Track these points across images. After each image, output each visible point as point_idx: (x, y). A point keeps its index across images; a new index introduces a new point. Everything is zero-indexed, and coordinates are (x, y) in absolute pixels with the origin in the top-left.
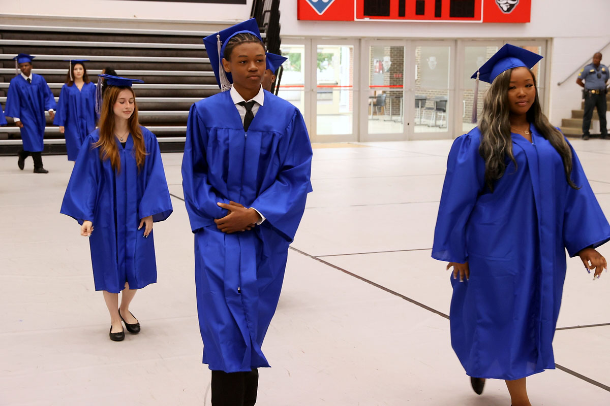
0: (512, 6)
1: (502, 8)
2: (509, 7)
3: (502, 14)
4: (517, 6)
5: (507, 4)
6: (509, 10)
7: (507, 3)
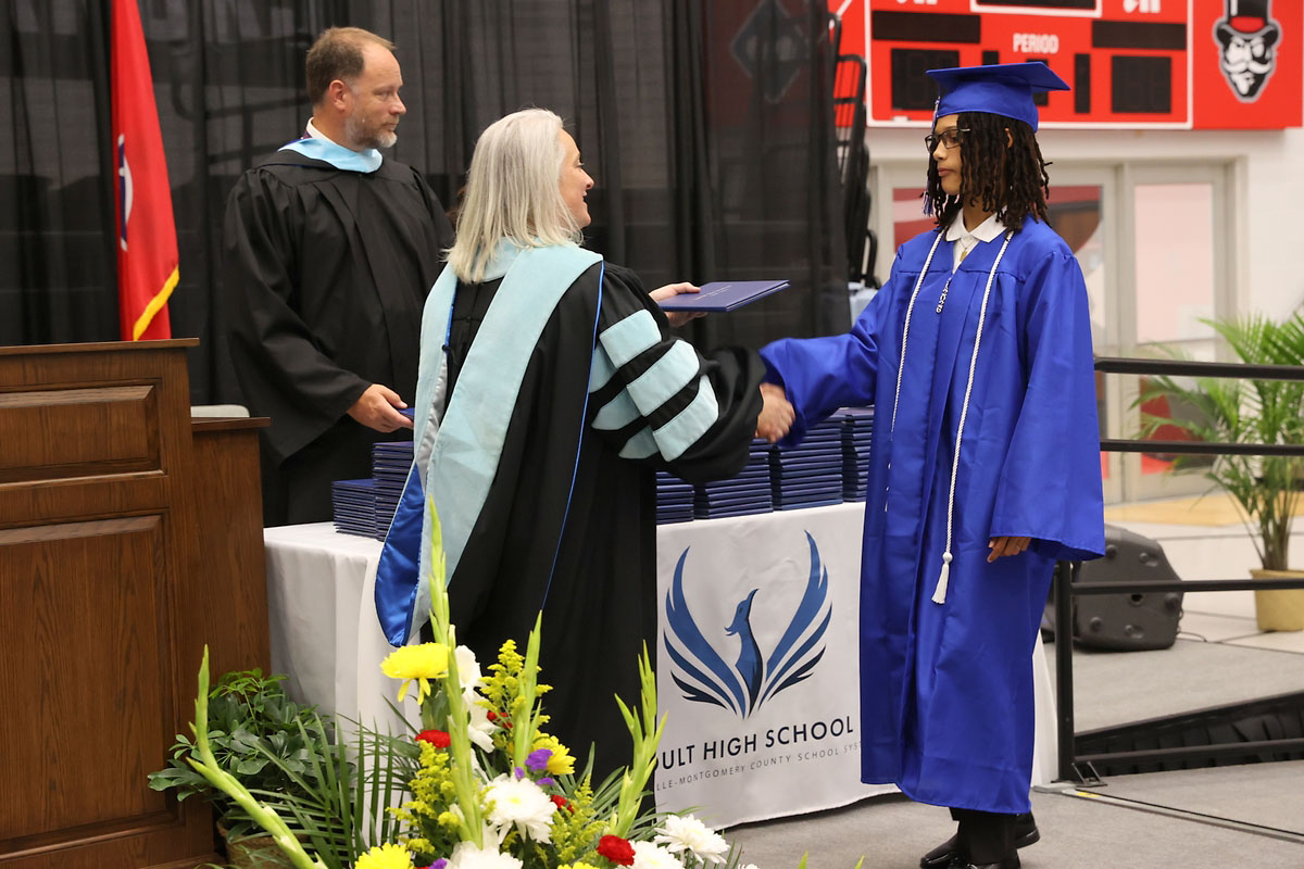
0: (1259, 78)
1: (1235, 84)
2: (1252, 82)
3: (1239, 103)
4: (1273, 80)
5: (1248, 75)
6: (1252, 91)
7: (1247, 70)
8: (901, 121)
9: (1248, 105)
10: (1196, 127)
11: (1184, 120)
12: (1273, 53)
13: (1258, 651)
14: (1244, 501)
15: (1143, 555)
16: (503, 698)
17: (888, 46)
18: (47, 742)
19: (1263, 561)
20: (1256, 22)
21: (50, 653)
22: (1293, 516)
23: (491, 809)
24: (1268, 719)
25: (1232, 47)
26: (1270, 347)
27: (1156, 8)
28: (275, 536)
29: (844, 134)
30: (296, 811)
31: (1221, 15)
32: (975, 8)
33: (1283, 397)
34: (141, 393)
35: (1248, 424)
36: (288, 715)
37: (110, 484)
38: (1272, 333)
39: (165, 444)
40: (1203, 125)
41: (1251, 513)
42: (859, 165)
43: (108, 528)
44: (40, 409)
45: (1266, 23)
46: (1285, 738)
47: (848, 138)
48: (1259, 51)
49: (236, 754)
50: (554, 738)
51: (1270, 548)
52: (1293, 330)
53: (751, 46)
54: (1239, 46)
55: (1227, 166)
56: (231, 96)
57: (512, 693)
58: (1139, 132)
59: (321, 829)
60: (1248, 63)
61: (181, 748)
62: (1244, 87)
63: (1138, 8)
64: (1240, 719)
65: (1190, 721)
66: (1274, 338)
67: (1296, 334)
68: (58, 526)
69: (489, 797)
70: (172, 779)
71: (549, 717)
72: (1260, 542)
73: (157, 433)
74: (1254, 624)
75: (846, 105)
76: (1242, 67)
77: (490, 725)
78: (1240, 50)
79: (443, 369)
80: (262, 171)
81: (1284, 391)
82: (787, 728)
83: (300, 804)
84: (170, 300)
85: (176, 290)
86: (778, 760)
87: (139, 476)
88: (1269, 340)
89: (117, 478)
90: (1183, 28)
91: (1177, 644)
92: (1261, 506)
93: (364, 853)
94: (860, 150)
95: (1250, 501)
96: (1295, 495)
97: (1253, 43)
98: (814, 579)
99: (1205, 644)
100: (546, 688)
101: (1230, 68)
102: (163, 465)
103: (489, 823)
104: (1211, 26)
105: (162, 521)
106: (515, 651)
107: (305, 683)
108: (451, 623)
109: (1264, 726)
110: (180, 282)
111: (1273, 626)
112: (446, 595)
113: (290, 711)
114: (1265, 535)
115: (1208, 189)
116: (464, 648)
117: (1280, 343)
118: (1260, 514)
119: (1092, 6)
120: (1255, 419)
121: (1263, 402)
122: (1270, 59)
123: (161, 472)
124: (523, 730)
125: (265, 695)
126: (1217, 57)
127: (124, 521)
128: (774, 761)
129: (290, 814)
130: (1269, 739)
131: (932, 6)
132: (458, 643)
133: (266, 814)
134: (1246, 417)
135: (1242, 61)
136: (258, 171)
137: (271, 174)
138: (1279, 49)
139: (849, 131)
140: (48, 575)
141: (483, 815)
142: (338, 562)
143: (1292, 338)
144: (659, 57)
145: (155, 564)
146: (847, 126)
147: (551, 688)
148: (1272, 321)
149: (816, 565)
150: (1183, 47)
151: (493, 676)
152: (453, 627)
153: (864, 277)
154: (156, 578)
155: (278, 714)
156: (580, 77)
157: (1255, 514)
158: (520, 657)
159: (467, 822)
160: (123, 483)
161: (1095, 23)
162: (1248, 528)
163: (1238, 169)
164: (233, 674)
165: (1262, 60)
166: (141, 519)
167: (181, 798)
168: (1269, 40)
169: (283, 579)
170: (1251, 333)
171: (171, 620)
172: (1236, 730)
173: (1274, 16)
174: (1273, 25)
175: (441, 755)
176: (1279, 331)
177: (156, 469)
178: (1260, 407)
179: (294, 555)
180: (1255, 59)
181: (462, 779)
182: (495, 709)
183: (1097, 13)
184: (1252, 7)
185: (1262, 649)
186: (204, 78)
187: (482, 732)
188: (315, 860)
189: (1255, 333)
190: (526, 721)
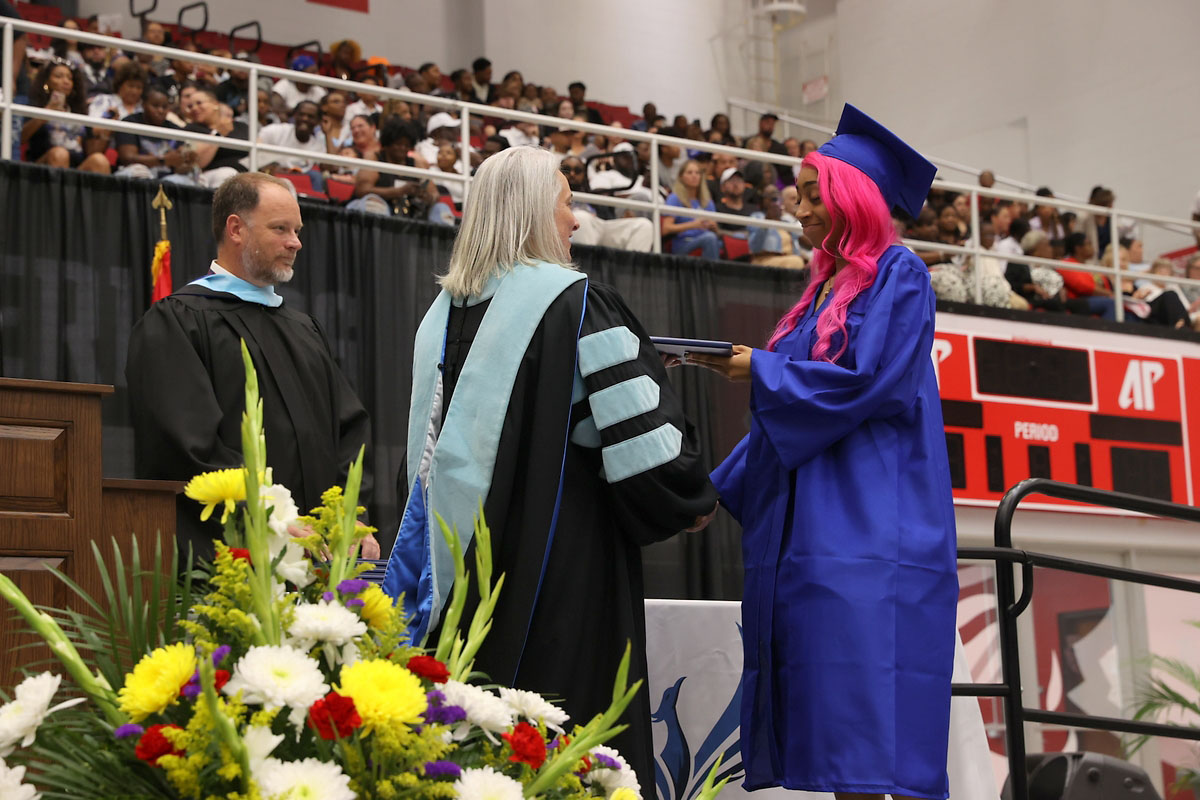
30: (79, 625)
32: (976, 396)
34: (52, 435)
59: (106, 647)
73: (65, 476)
77: (307, 563)
79: (439, 386)
83: (86, 622)
87: (42, 517)
90: (1177, 425)
93: (146, 656)
100: (371, 529)
102: (69, 509)
103: (289, 635)
105: (65, 565)
108: (268, 465)
112: (263, 437)
116: (282, 487)
119: (1088, 401)
123: (65, 515)
124: (341, 561)
127: (24, 560)
129: (72, 629)
132: (276, 481)
133: (46, 622)
141: (284, 624)
147: (376, 531)
150: (1179, 443)
152: (270, 469)
159: (264, 631)
160: (25, 521)
161: (1092, 415)
166: (42, 560)
177: (61, 512)
181: (258, 581)
183: (1093, 408)
187: (296, 569)
188: (96, 676)
190: (341, 556)
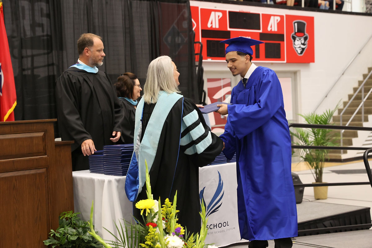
8: (209, 60)
9: (300, 56)
10: (287, 63)
11: (284, 60)
12: (307, 42)
13: (325, 204)
14: (310, 164)
15: (294, 178)
16: (166, 214)
17: (206, 39)
18: (16, 232)
19: (316, 180)
20: (301, 34)
21: (17, 207)
22: (323, 167)
23: (168, 243)
24: (332, 221)
25: (296, 41)
26: (317, 122)
27: (276, 30)
28: (75, 174)
29: (197, 63)
31: (293, 32)
32: (229, 29)
33: (320, 136)
34: (41, 134)
35: (311, 143)
36: (81, 223)
37: (33, 160)
38: (318, 118)
39: (48, 148)
40: (289, 62)
41: (312, 167)
42: (201, 72)
43: (33, 172)
44: (15, 139)
45: (305, 35)
46: (336, 226)
47: (198, 64)
48: (303, 42)
49: (69, 234)
50: (180, 224)
51: (318, 176)
52: (323, 116)
53: (169, 39)
54: (298, 40)
55: (295, 73)
56: (29, 52)
57: (169, 213)
58: (272, 63)
60: (300, 45)
61: (52, 233)
62: (299, 51)
63: (271, 30)
64: (324, 222)
65: (312, 222)
66: (318, 119)
67: (324, 117)
68: (19, 172)
69: (168, 240)
70: (50, 242)
71: (178, 219)
72: (315, 175)
73: (45, 145)
74: (314, 197)
75: (197, 56)
76: (299, 46)
78: (298, 41)
79: (141, 126)
80: (67, 72)
81: (321, 134)
82: (212, 225)
84: (15, 110)
85: (16, 107)
86: (209, 234)
87: (41, 157)
88: (317, 120)
89: (35, 158)
90: (283, 35)
91: (303, 202)
92: (315, 165)
94: (201, 68)
95: (312, 163)
96: (324, 163)
97: (301, 40)
98: (220, 184)
99: (310, 202)
100: (178, 211)
101: (295, 46)
102: (47, 154)
103: (167, 247)
104: (291, 34)
105: (47, 170)
106: (169, 201)
107: (84, 214)
108: (152, 194)
109: (331, 223)
110: (17, 105)
111: (319, 198)
112: (150, 186)
113: (81, 222)
114: (316, 173)
115: (290, 79)
116: (156, 200)
117: (319, 120)
118: (315, 167)
119: (259, 29)
120: (313, 141)
121: (315, 137)
122: (306, 44)
123: (46, 156)
124: (173, 223)
125: (75, 218)
126: (292, 43)
127: (37, 170)
128: (208, 234)
130: (332, 227)
131: (217, 28)
134: (311, 141)
135: (299, 44)
136: (66, 73)
137: (70, 73)
138: (308, 41)
139: (198, 62)
140: (17, 185)
141: (166, 245)
142: (96, 180)
143: (322, 119)
144: (147, 42)
145: (45, 182)
146: (197, 61)
147: (179, 211)
148: (318, 114)
149: (220, 180)
150: (284, 41)
151: (163, 208)
152: (152, 195)
153: (202, 103)
154: (45, 186)
155: (78, 223)
156: (126, 47)
157: (313, 167)
158: (171, 203)
159: (162, 247)
160: (37, 159)
161: (260, 33)
162: (311, 171)
163: (298, 74)
164: (64, 212)
165: (304, 44)
166: (41, 169)
167: (53, 247)
168: (306, 39)
169: (77, 186)
170: (312, 119)
171: (49, 197)
172: (324, 225)
173: (307, 32)
174: (306, 35)
175: (155, 229)
176: (319, 117)
177: (45, 155)
178: (314, 138)
179: (81, 179)
180: (302, 44)
181: (161, 235)
182: (165, 217)
183: (261, 31)
184: (301, 30)
185: (325, 203)
186: (22, 47)
189: (313, 119)
190: (173, 220)
